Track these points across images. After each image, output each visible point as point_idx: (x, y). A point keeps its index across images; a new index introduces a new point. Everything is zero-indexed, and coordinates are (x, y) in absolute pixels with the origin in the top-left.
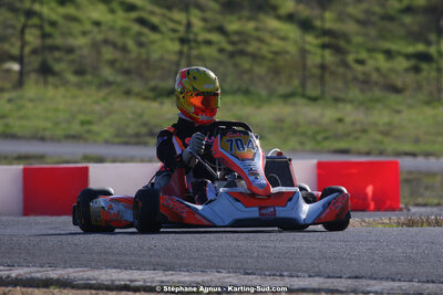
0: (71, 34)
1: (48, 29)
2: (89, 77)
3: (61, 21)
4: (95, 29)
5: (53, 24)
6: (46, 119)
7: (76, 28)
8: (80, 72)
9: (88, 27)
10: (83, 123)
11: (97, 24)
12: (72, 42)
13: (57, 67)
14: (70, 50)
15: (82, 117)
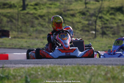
0: (112, 23)
1: (106, 22)
2: (116, 35)
3: (110, 20)
4: (120, 22)
5: (107, 20)
6: (98, 46)
7: (114, 21)
8: (114, 34)
9: (118, 21)
10: (109, 47)
11: (120, 20)
12: (112, 25)
13: (107, 33)
14: (112, 28)
15: (109, 46)
